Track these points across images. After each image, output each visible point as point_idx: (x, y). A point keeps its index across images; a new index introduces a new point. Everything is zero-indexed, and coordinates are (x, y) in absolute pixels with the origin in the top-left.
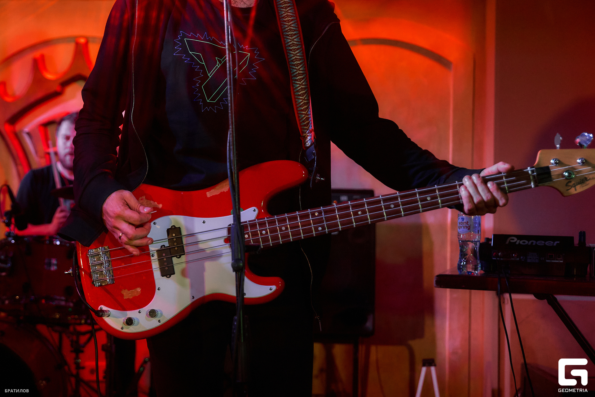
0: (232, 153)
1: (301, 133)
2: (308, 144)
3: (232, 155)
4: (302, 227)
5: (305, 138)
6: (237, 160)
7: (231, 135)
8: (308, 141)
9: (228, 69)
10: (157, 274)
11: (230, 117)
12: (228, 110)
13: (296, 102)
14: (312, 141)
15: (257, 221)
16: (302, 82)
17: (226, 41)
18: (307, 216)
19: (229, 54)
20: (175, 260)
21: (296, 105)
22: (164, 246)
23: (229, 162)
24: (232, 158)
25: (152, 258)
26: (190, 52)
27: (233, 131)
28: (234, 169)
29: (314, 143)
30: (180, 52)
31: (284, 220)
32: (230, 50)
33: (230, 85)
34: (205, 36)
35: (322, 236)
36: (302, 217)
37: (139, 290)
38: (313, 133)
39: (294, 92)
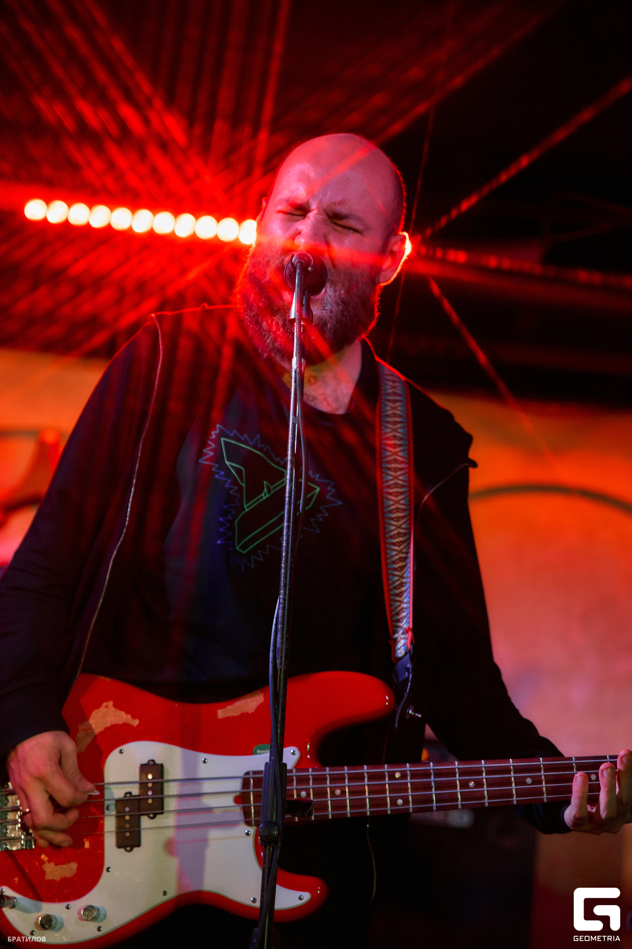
0: (279, 636)
1: (391, 632)
2: (401, 651)
3: (279, 640)
4: (370, 793)
5: (395, 641)
6: (287, 649)
7: (281, 606)
8: (401, 647)
9: (287, 495)
10: (110, 840)
11: (282, 576)
12: (281, 563)
13: (388, 580)
14: (408, 648)
15: (294, 773)
16: (402, 547)
17: (289, 449)
18: (381, 777)
19: (291, 470)
20: (145, 822)
21: (389, 585)
22: (130, 793)
23: (273, 651)
24: (278, 645)
25: (106, 812)
26: (227, 463)
27: (284, 600)
28: (281, 663)
29: (410, 651)
30: (210, 459)
31: (341, 778)
32: (294, 464)
33: (289, 521)
34: (257, 441)
35: (401, 816)
36: (372, 777)
37: (74, 866)
38: (410, 633)
39: (387, 564)
